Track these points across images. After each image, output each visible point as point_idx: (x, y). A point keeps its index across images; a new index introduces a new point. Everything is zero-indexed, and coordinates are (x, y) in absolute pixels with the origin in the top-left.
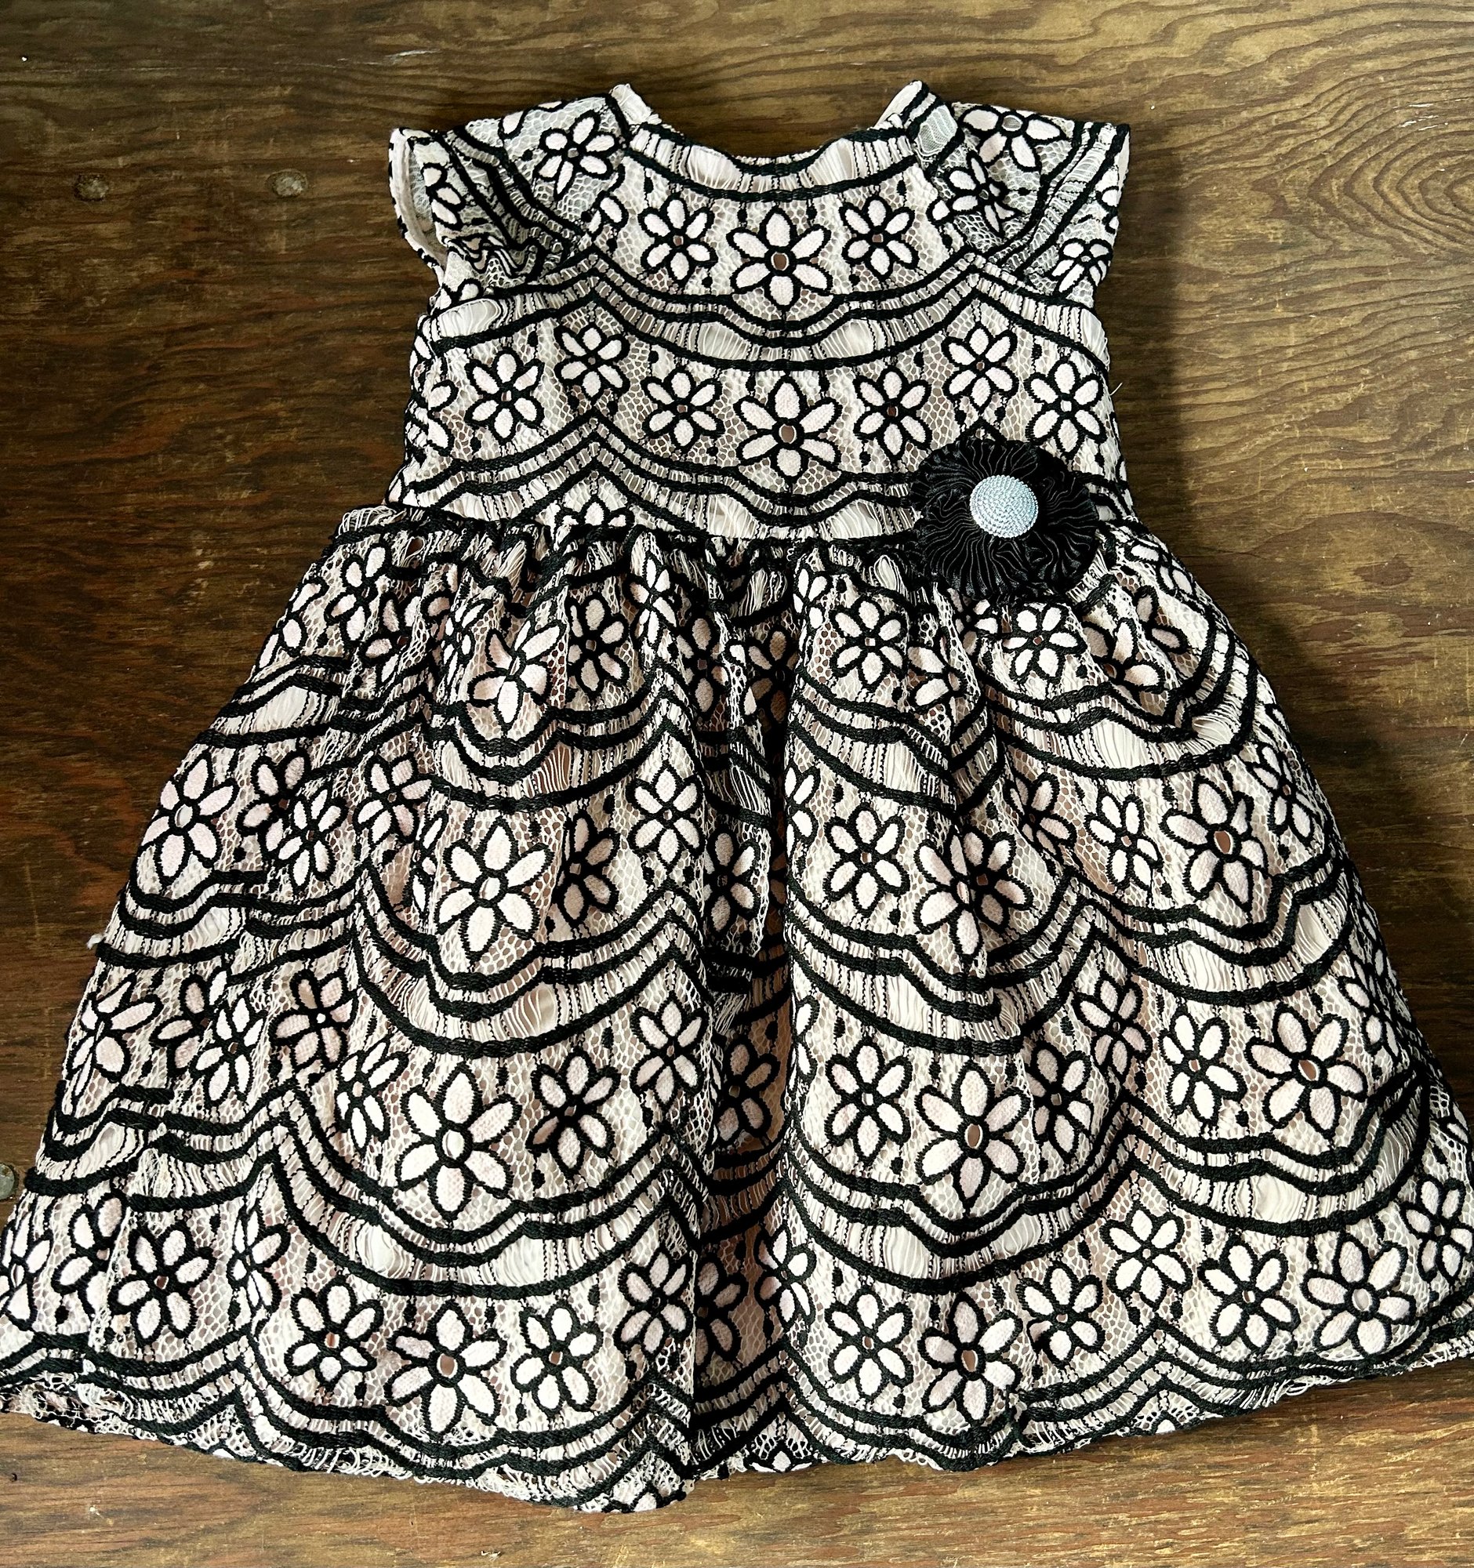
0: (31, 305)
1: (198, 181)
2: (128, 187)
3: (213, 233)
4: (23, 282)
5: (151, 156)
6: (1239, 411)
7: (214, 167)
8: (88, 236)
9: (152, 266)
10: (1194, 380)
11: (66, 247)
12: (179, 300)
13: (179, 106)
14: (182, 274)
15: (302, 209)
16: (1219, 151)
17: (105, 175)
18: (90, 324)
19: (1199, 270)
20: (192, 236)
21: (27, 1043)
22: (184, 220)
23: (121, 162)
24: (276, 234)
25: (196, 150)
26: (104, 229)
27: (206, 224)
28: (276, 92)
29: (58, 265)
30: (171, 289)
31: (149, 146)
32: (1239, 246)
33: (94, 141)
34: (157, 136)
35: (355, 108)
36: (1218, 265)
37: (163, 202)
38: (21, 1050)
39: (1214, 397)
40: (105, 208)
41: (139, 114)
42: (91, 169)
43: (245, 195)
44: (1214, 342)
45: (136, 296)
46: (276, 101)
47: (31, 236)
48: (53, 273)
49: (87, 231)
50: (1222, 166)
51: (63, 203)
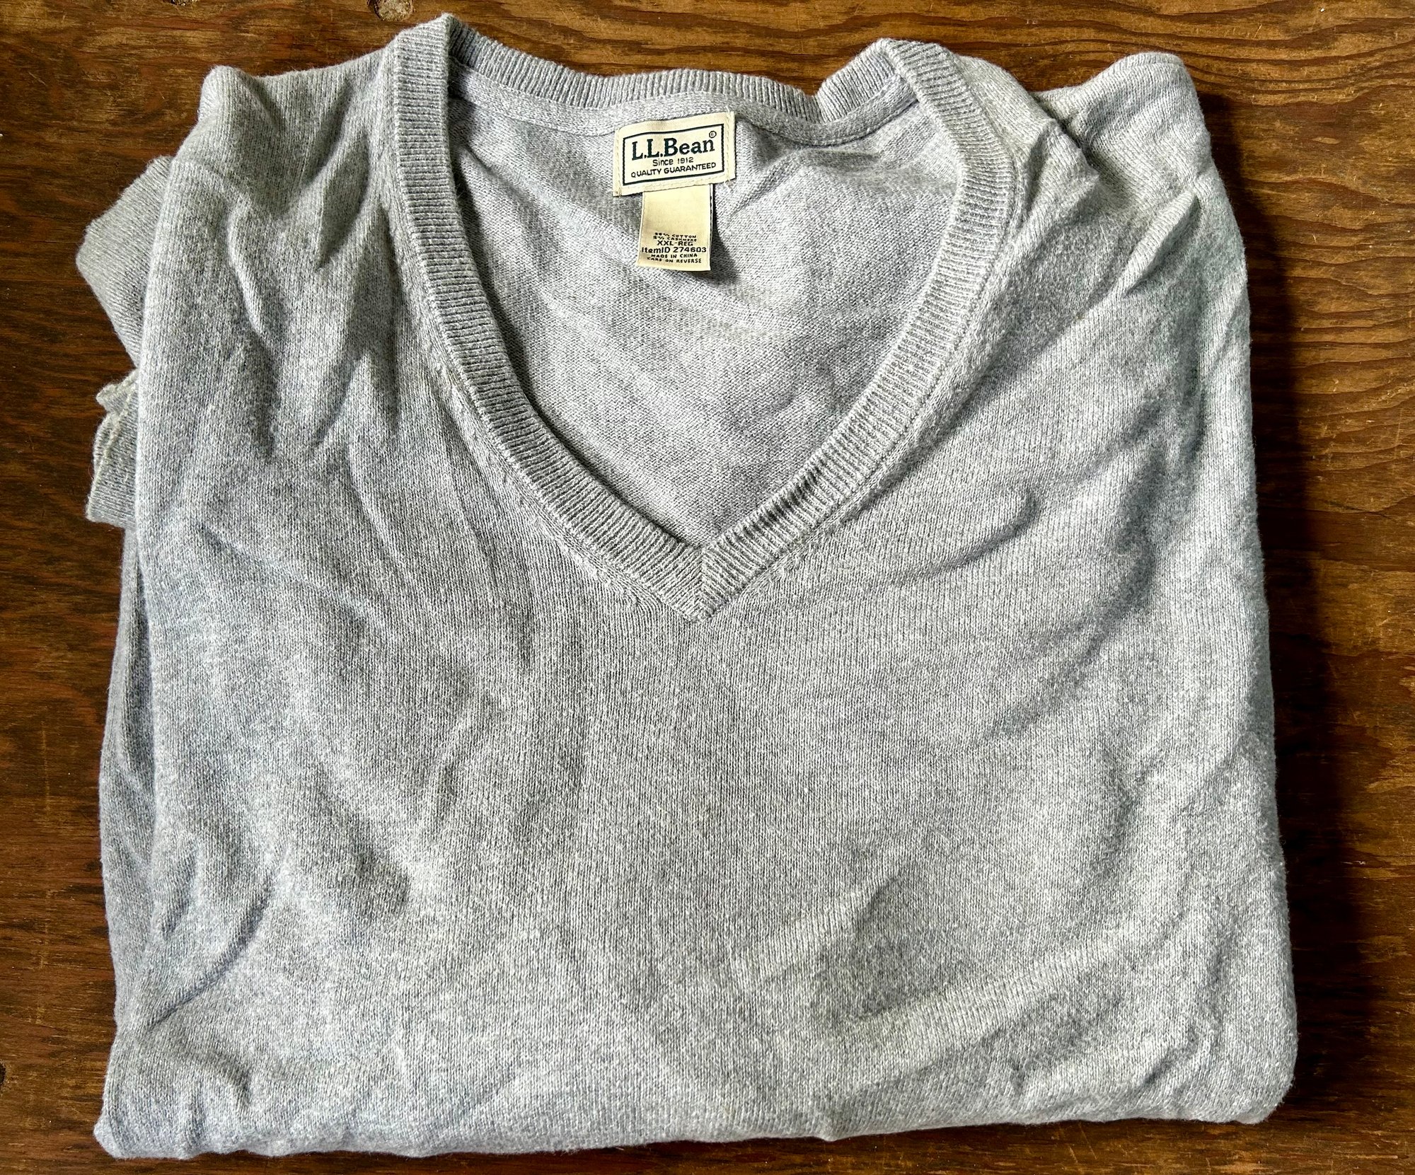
0: (105, 114)
6: (1384, 354)
8: (174, 44)
10: (1338, 315)
11: (150, 54)
16: (1387, 65)
19: (1355, 193)
21: (27, 926)
32: (1400, 173)
36: (1376, 190)
38: (18, 934)
39: (1358, 337)
44: (1364, 276)
47: (115, 37)
48: (134, 79)
49: (173, 37)
50: (1390, 82)
51: (151, 4)
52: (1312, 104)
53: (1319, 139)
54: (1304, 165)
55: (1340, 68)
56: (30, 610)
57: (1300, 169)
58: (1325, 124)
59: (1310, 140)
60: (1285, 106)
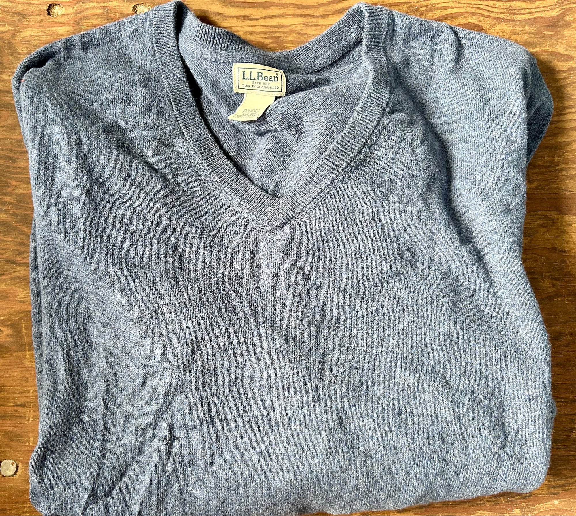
8: (53, 34)
38: (20, 409)
47: (28, 33)
51: (42, 17)
52: (541, 17)
53: (545, 32)
54: (540, 44)
55: (552, 1)
56: (13, 275)
57: (538, 46)
58: (547, 26)
59: (541, 33)
60: (529, 19)
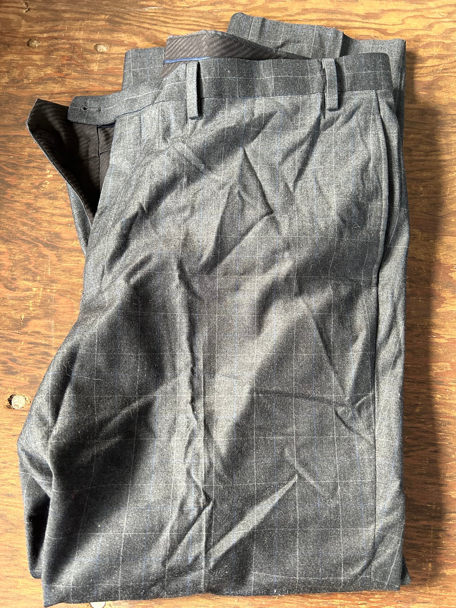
0: (5, 80)
1: (70, 44)
2: (46, 44)
3: (73, 62)
4: (4, 72)
5: (56, 34)
6: (443, 163)
7: (77, 39)
8: (29, 59)
9: (49, 71)
11: (21, 62)
12: (57, 83)
13: (68, 19)
14: (59, 75)
15: (105, 56)
16: (445, 69)
17: (39, 40)
18: (24, 89)
20: (65, 62)
22: (63, 56)
23: (45, 35)
24: (94, 64)
25: (71, 34)
26: (35, 57)
27: (71, 59)
28: (103, 17)
29: (17, 68)
30: (55, 79)
31: (56, 31)
33: (37, 28)
34: (59, 28)
35: (130, 24)
37: (57, 50)
40: (37, 50)
41: (54, 20)
42: (34, 37)
43: (86, 50)
45: (41, 81)
46: (103, 20)
47: (10, 57)
48: (15, 70)
49: (29, 57)
50: (446, 74)
51: (23, 47)
52: (418, 81)
53: (420, 92)
54: (415, 101)
55: (428, 70)
58: (423, 88)
